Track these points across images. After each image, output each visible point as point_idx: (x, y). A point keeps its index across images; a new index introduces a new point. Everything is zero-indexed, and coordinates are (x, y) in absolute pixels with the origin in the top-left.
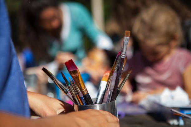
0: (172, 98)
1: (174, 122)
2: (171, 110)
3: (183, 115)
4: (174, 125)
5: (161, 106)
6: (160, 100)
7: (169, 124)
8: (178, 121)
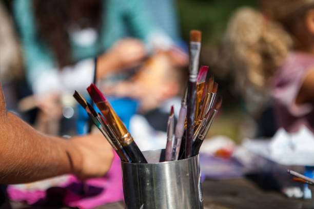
0: (292, 147)
1: (295, 192)
2: (289, 173)
3: (309, 182)
4: (294, 198)
5: (271, 163)
6: (269, 151)
7: (286, 196)
8: (302, 190)
